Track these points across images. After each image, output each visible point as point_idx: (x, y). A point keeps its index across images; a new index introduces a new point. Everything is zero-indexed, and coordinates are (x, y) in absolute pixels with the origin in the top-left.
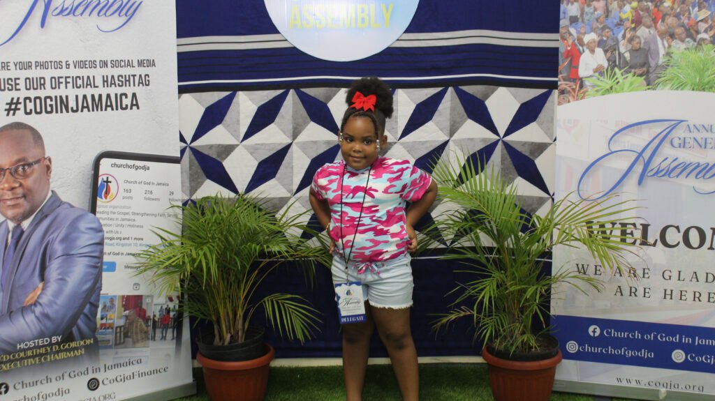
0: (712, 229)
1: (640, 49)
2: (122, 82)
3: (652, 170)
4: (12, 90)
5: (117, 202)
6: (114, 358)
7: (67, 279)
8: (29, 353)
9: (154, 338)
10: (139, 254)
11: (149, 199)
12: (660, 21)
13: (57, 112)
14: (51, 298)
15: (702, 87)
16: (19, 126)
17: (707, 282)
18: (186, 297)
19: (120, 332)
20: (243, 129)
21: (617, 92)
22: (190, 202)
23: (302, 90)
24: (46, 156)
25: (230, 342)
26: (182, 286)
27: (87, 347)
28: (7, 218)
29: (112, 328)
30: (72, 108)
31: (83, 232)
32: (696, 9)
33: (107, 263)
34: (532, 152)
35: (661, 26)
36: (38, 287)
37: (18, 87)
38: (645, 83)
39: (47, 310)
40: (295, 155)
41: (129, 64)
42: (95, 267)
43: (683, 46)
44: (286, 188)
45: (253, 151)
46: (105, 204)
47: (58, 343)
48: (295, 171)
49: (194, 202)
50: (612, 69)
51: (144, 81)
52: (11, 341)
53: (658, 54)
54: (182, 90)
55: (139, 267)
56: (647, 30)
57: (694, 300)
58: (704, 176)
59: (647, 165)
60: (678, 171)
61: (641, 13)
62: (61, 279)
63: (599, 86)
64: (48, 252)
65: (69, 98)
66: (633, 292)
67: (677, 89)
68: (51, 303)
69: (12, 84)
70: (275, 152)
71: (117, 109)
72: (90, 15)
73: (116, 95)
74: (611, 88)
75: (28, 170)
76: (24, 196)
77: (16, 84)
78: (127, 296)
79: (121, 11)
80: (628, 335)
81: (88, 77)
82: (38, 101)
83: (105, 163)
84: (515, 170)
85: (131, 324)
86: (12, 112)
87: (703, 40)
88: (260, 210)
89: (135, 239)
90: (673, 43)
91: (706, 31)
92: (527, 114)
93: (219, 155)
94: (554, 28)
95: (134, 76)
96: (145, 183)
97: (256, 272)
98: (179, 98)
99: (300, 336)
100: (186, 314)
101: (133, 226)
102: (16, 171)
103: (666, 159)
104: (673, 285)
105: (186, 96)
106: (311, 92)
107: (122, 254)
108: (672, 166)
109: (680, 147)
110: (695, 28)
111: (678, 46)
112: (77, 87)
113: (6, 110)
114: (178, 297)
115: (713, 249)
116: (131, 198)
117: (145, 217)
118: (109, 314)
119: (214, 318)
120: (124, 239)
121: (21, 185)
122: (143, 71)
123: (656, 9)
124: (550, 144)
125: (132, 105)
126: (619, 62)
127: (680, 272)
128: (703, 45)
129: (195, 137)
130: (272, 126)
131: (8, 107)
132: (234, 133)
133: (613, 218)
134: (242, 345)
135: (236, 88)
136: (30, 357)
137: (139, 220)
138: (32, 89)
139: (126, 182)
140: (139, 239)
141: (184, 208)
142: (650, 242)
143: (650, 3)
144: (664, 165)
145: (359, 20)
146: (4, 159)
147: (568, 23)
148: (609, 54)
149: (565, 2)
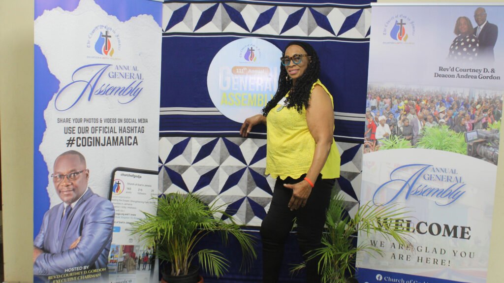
0: (444, 225)
1: (408, 125)
2: (129, 130)
3: (413, 191)
4: (71, 133)
5: (123, 194)
6: (117, 279)
7: (94, 235)
8: (71, 274)
9: (139, 269)
10: (133, 223)
11: (140, 193)
12: (419, 111)
13: (94, 145)
14: (85, 245)
15: (441, 148)
16: (73, 152)
17: (441, 253)
18: (157, 247)
19: (121, 265)
20: (194, 158)
21: (395, 148)
22: (162, 195)
23: (227, 138)
24: (86, 169)
25: (180, 274)
26: (156, 241)
27: (102, 273)
28: (64, 201)
29: (117, 263)
30: (102, 144)
31: (104, 210)
32: (439, 106)
33: (116, 227)
34: (349, 178)
35: (420, 114)
36: (77, 239)
37: (74, 132)
38: (411, 144)
39: (82, 252)
40: (220, 173)
41: (134, 121)
42: (109, 229)
43: (431, 125)
44: (214, 190)
45: (198, 169)
46: (116, 195)
47: (87, 270)
48: (220, 181)
49: (164, 195)
50: (393, 135)
51: (141, 130)
52: (61, 267)
53: (418, 129)
54: (161, 135)
55: (132, 230)
56: (412, 116)
57: (434, 263)
58: (441, 196)
59: (410, 188)
60: (427, 192)
61: (410, 106)
62: (90, 235)
63: (386, 144)
64: (84, 220)
65: (101, 138)
66: (401, 257)
67: (428, 148)
68: (84, 248)
69: (70, 130)
70: (210, 171)
71: (126, 145)
72: (114, 94)
73: (126, 137)
74: (393, 146)
76: (74, 190)
77: (73, 130)
78: (126, 246)
79: (131, 93)
80: (397, 281)
81: (112, 128)
82: (84, 139)
83: (117, 173)
84: (340, 187)
85: (127, 260)
86: (70, 145)
87: (442, 122)
88: (200, 202)
89: (132, 215)
90: (426, 124)
91: (444, 118)
92: (347, 157)
93: (180, 171)
94: (364, 112)
95: (136, 127)
96: (139, 185)
97: (196, 236)
98: (160, 139)
99: (217, 274)
100: (157, 257)
101: (131, 208)
102: (70, 176)
103: (421, 185)
104: (423, 254)
105: (164, 139)
106: (231, 139)
107: (124, 223)
108: (423, 191)
111: (429, 125)
112: (105, 133)
113: (67, 144)
114: (153, 247)
115: (445, 236)
116: (131, 193)
117: (138, 203)
118: (115, 255)
119: (172, 261)
120: (126, 214)
121: (72, 184)
122: (141, 125)
123: (418, 105)
124: (359, 173)
125: (134, 143)
126: (397, 132)
127: (426, 248)
129: (167, 161)
130: (209, 156)
131: (68, 142)
132: (188, 159)
133: (391, 218)
134: (186, 276)
135: (190, 136)
136: (71, 277)
137: (134, 205)
138: (81, 133)
139: (129, 184)
140: (134, 215)
141: (159, 199)
142: (411, 230)
143: (414, 102)
144: (420, 189)
145: (259, 102)
146: (64, 169)
147: (371, 110)
148: (392, 127)
149: (369, 98)
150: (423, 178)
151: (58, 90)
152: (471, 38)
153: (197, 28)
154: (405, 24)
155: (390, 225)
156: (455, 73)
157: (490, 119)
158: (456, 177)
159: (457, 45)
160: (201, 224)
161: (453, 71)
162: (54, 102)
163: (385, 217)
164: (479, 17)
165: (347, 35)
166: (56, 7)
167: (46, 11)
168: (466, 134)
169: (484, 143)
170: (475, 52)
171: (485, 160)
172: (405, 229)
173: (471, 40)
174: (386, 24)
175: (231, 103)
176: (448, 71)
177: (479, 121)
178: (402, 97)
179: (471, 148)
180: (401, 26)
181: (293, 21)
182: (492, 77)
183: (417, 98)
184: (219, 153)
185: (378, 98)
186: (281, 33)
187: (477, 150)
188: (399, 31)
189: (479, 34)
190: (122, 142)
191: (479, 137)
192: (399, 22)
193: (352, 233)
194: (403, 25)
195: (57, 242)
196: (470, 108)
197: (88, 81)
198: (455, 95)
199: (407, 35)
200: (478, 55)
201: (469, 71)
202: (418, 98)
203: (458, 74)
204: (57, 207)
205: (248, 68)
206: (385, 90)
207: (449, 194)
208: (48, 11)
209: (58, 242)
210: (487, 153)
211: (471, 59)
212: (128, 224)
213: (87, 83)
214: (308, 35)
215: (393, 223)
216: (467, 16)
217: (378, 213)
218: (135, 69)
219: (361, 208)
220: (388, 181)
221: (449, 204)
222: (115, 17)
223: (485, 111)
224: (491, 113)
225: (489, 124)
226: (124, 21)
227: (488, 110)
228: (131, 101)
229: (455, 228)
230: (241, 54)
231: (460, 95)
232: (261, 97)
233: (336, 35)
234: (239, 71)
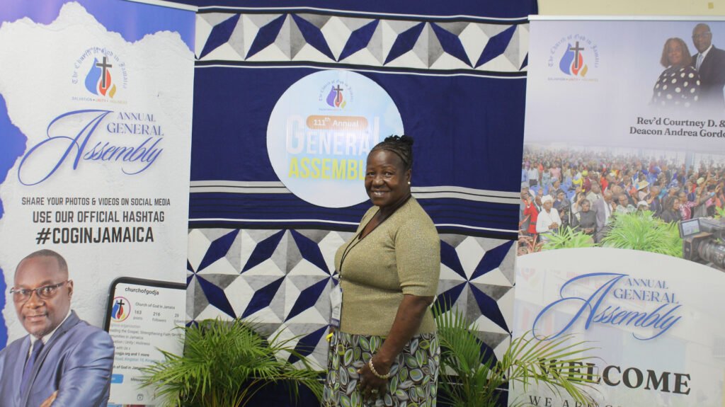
0: (648, 371)
1: (589, 211)
2: (140, 217)
3: (597, 316)
4: (44, 222)
5: (130, 321)
7: (79, 388)
10: (144, 369)
11: (157, 320)
12: (607, 188)
13: (81, 242)
15: (642, 247)
16: (47, 253)
20: (244, 262)
21: (568, 247)
23: (297, 230)
24: (69, 280)
26: (181, 398)
28: (30, 333)
30: (95, 239)
31: (96, 348)
32: (637, 179)
33: (116, 376)
34: (494, 294)
35: (607, 192)
36: (52, 395)
37: (49, 219)
38: (593, 241)
40: (287, 287)
41: (147, 202)
42: (104, 379)
43: (626, 211)
44: (277, 315)
45: (251, 281)
46: (117, 323)
48: (287, 300)
49: (196, 323)
50: (565, 227)
51: (159, 217)
53: (604, 215)
54: (192, 226)
55: (142, 380)
56: (596, 195)
61: (591, 180)
62: (74, 388)
63: (553, 241)
64: (64, 364)
65: (93, 230)
67: (620, 247)
69: (42, 217)
70: (269, 283)
71: (134, 241)
72: (116, 159)
73: (134, 228)
74: (564, 243)
75: (52, 291)
76: (47, 314)
78: (132, 405)
79: (143, 158)
81: (111, 213)
82: (66, 232)
83: (120, 287)
84: (479, 309)
86: (42, 241)
87: (643, 206)
88: (254, 333)
89: (142, 355)
90: (617, 208)
91: (645, 199)
92: (491, 261)
93: (221, 284)
94: (518, 189)
95: (151, 213)
96: (154, 306)
97: (246, 390)
98: (189, 232)
101: (142, 343)
102: (42, 292)
103: (610, 307)
105: (196, 231)
106: (305, 232)
107: (130, 368)
108: (615, 314)
109: (622, 297)
110: (636, 195)
111: (621, 210)
112: (101, 221)
113: (37, 239)
115: (649, 389)
116: (141, 318)
117: (152, 336)
120: (132, 354)
121: (45, 304)
122: (158, 209)
123: (603, 178)
124: (511, 288)
125: (147, 238)
126: (571, 221)
128: (643, 211)
129: (202, 267)
130: (269, 260)
131: (39, 236)
132: (235, 265)
133: (563, 359)
135: (239, 226)
137: (146, 338)
138: (61, 222)
139: (138, 304)
140: (145, 355)
141: (188, 329)
142: (595, 379)
143: (598, 173)
144: (607, 313)
145: (349, 174)
146: (32, 281)
147: (528, 186)
148: (562, 214)
149: (526, 167)
150: (613, 296)
151: (23, 152)
152: (687, 72)
153: (251, 53)
154: (583, 49)
155: (560, 370)
156: (663, 128)
157: (718, 201)
158: (666, 294)
159: (666, 83)
160: (254, 369)
161: (660, 123)
162: (17, 171)
163: (552, 357)
164: (700, 39)
165: (490, 66)
166: (21, 17)
167: (5, 23)
168: (681, 223)
169: (710, 240)
170: (694, 94)
171: (712, 266)
172: (585, 377)
173: (687, 76)
174: (553, 50)
175: (305, 173)
176: (651, 123)
177: (701, 204)
178: (579, 166)
179: (689, 248)
180: (577, 52)
181: (404, 43)
182: (721, 134)
183: (601, 166)
184: (286, 255)
185: (542, 167)
186: (385, 63)
187: (699, 250)
188: (574, 60)
189: (699, 66)
190: (127, 236)
191: (702, 229)
192: (574, 46)
193: (499, 384)
194: (580, 51)
195: (17, 399)
196: (688, 183)
197: (74, 138)
198: (662, 163)
199: (586, 68)
200: (699, 97)
201: (685, 124)
202: (604, 167)
203: (668, 129)
204: (19, 343)
205: (333, 118)
206: (551, 155)
207: (654, 321)
208: (9, 23)
209: (20, 399)
210: (715, 255)
211: (687, 104)
212: (138, 371)
213: (72, 141)
214: (429, 66)
215: (566, 368)
216: (680, 37)
217: (542, 350)
218: (150, 118)
219: (514, 343)
220: (557, 300)
221: (655, 337)
222: (118, 35)
223: (711, 188)
224: (721, 192)
225: (718, 208)
226: (133, 42)
227: (715, 187)
228: (144, 169)
229: (665, 376)
230: (321, 96)
231: (670, 163)
232: (352, 165)
233: (474, 66)
234: (318, 123)
